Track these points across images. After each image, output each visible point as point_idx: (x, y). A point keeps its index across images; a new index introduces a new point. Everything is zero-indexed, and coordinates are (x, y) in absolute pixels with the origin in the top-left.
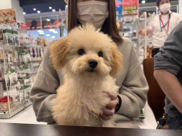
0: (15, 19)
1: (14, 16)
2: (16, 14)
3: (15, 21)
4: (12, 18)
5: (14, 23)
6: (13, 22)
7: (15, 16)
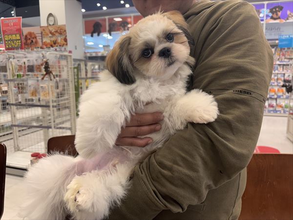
0: (66, 40)
1: (64, 37)
2: (68, 34)
3: (65, 43)
4: (62, 39)
5: (64, 47)
6: (64, 44)
7: (66, 36)
